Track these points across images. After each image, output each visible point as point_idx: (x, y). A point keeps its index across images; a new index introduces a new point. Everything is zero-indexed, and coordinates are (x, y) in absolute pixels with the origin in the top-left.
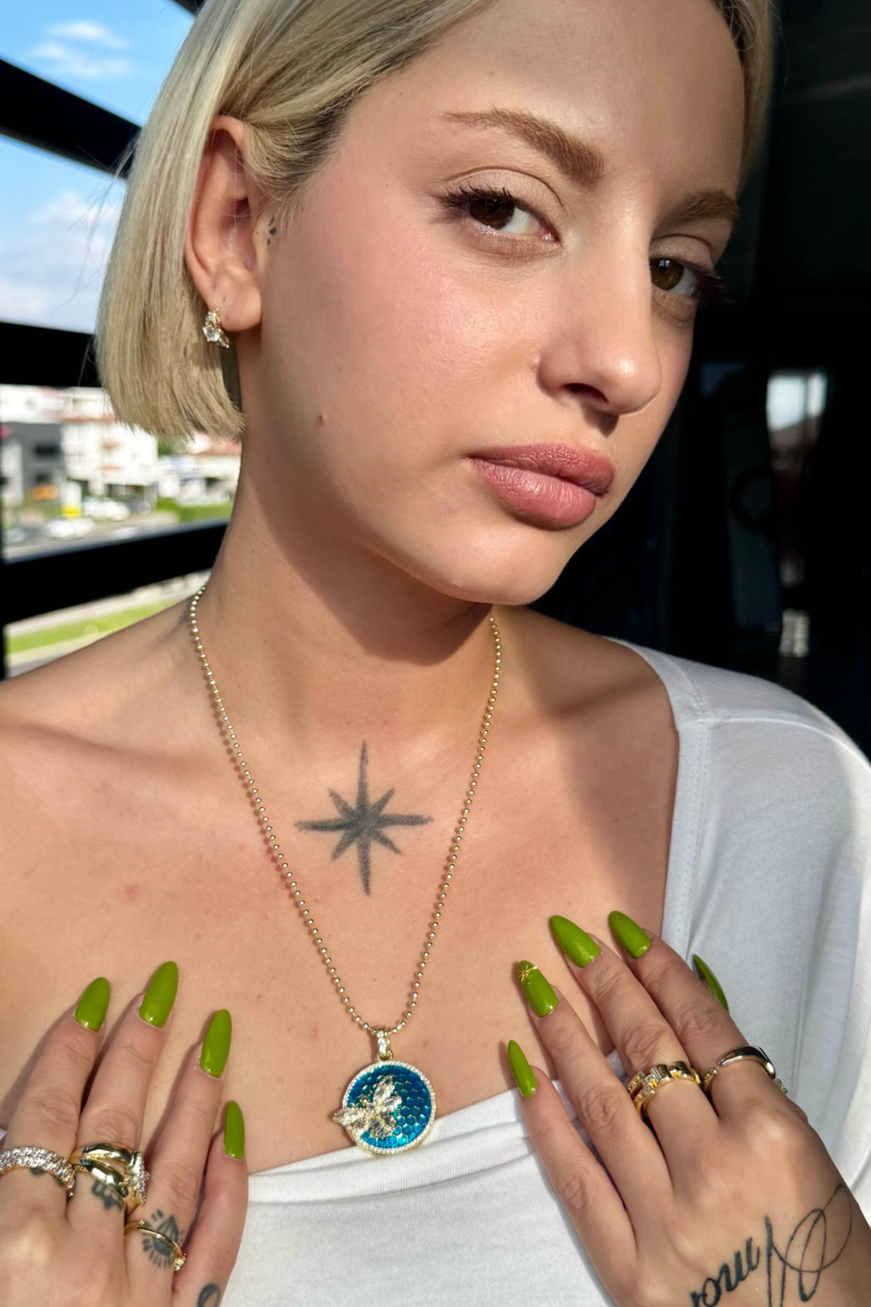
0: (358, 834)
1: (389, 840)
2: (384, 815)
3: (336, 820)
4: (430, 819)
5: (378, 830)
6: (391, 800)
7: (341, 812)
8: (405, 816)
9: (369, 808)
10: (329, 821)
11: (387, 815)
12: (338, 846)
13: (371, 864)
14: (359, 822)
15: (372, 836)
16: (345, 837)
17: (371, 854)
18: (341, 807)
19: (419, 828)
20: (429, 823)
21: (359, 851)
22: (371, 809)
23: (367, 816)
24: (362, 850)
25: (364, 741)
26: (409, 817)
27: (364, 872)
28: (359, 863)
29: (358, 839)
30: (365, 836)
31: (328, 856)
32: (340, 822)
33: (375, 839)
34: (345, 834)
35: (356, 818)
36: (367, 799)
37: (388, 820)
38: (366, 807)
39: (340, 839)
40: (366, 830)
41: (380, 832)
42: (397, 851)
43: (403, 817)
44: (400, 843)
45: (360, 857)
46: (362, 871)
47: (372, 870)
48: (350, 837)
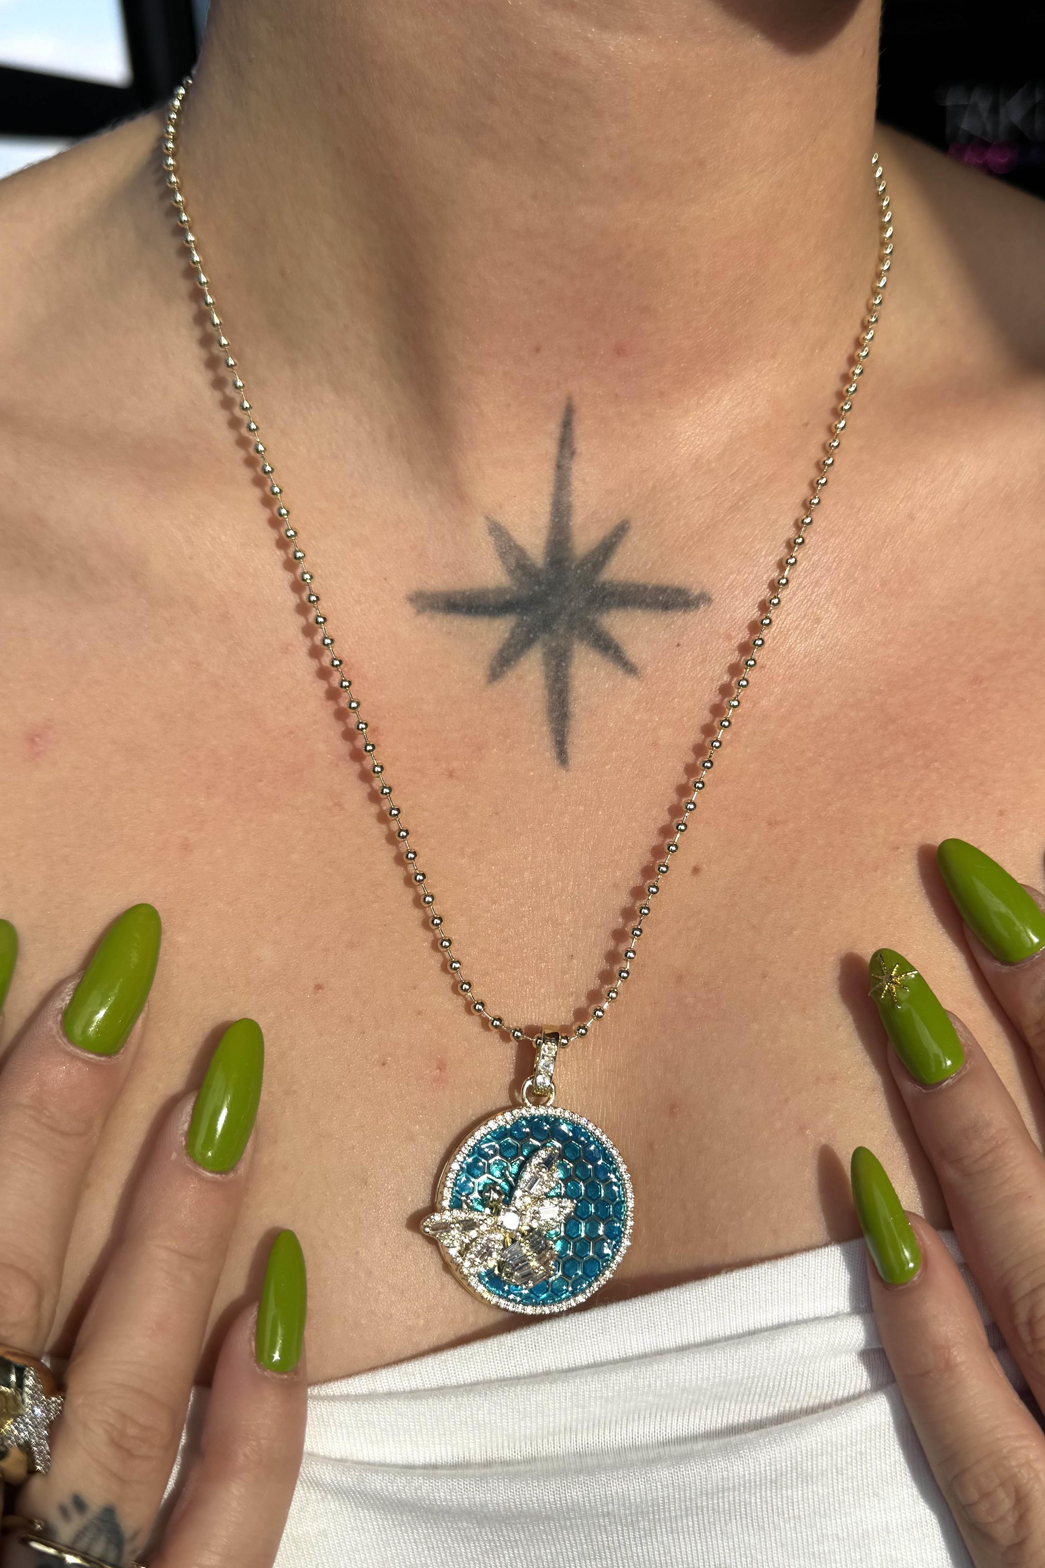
0: (546, 625)
1: (613, 640)
2: (604, 584)
3: (500, 591)
4: (704, 598)
5: (590, 617)
6: (620, 549)
7: (511, 572)
8: (650, 587)
9: (573, 567)
10: (484, 593)
11: (611, 582)
12: (501, 651)
13: (572, 695)
14: (550, 598)
15: (577, 632)
16: (518, 631)
17: (572, 670)
18: (512, 561)
19: (678, 618)
20: (702, 607)
21: (547, 664)
22: (577, 568)
23: (567, 584)
24: (554, 663)
25: (569, 399)
26: (661, 590)
27: (557, 713)
28: (546, 692)
29: (546, 636)
30: (561, 631)
31: (480, 673)
32: (508, 597)
33: (582, 638)
34: (518, 625)
35: (543, 588)
36: (569, 545)
37: (613, 594)
38: (567, 564)
39: (507, 635)
40: (564, 617)
41: (594, 621)
42: (630, 668)
43: (645, 587)
44: (634, 651)
45: (547, 677)
46: (551, 711)
47: (576, 708)
48: (529, 632)
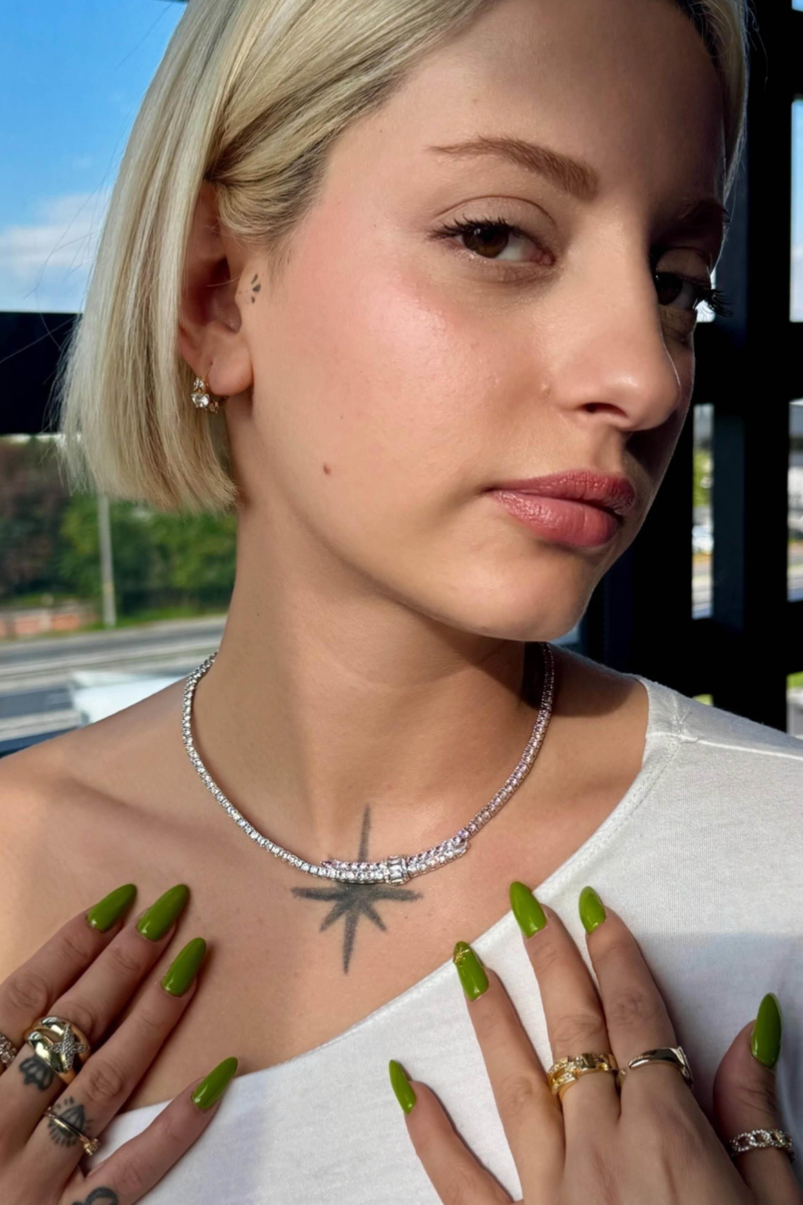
0: (348, 906)
1: (378, 915)
2: (377, 888)
3: (330, 890)
4: (419, 897)
5: (368, 903)
8: (397, 889)
10: (324, 890)
12: (328, 917)
13: (355, 940)
14: (352, 893)
15: (362, 910)
16: (336, 908)
17: (357, 928)
19: (408, 905)
20: (419, 900)
21: (346, 925)
24: (350, 924)
25: (368, 805)
26: (402, 891)
27: (347, 948)
28: (344, 938)
29: (348, 911)
30: (355, 909)
31: (318, 926)
32: (334, 892)
33: (364, 912)
34: (336, 906)
35: (350, 888)
37: (381, 892)
39: (331, 910)
40: (357, 903)
41: (371, 905)
42: (383, 927)
43: (395, 890)
44: (386, 920)
45: (346, 931)
46: (345, 947)
47: (356, 947)
48: (341, 909)
